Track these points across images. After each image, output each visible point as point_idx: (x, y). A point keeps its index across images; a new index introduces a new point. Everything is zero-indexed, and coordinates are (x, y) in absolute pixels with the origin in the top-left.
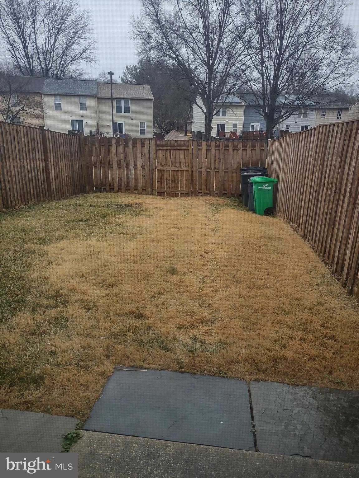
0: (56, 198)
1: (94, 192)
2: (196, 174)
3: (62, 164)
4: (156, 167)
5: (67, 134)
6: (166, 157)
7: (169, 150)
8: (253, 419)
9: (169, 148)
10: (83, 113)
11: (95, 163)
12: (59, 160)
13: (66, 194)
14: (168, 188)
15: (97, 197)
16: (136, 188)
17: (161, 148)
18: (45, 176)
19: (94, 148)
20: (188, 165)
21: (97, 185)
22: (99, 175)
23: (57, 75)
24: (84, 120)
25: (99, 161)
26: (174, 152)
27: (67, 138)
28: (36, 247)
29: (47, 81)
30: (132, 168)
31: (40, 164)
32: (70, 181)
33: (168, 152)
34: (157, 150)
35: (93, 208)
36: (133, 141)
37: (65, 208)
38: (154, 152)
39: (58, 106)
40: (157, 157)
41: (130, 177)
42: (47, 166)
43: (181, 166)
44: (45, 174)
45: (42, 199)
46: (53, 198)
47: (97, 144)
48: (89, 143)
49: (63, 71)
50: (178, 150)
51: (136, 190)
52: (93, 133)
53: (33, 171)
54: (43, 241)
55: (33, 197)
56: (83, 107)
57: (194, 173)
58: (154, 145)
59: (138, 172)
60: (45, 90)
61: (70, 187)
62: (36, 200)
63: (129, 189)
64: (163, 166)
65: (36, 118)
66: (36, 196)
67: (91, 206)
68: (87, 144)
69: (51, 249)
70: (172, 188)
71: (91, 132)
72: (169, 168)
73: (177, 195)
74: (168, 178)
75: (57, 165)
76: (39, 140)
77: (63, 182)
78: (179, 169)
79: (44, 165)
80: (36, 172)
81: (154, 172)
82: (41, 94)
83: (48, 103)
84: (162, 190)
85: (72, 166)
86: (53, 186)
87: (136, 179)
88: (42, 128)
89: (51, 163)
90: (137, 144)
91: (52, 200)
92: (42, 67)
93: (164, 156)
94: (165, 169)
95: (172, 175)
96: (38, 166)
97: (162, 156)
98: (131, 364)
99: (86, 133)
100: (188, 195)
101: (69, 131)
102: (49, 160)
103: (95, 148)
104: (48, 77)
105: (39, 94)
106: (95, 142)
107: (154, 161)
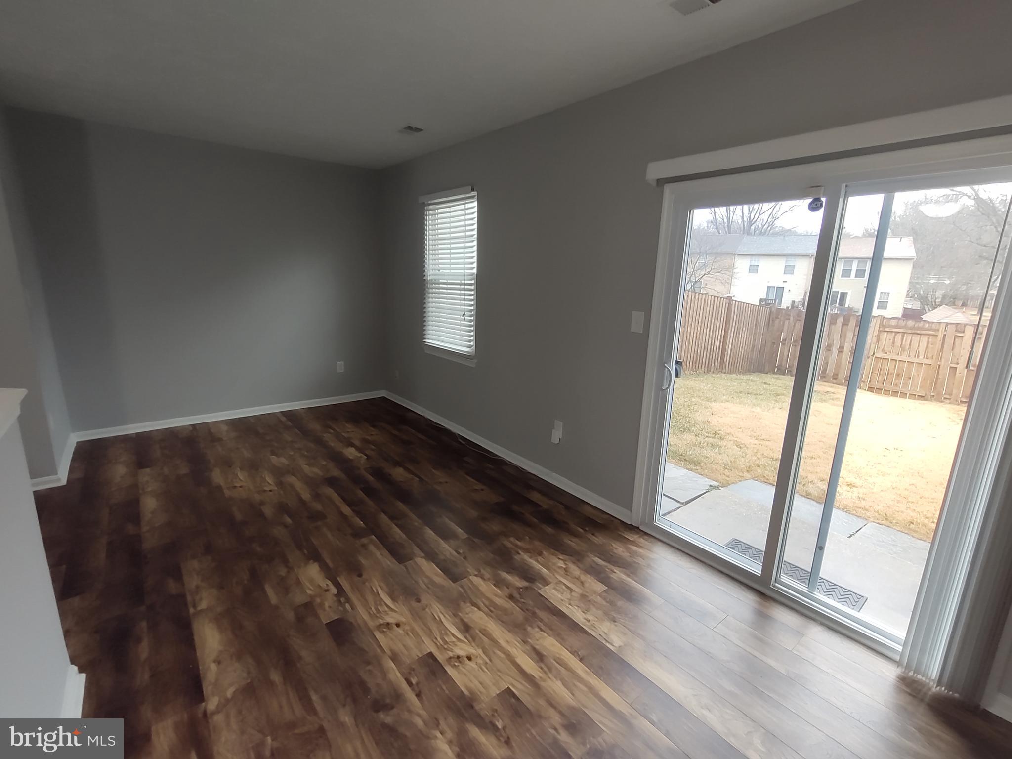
0: (727, 372)
1: (774, 373)
2: (945, 372)
3: (743, 336)
4: (874, 354)
5: (756, 306)
6: (894, 342)
7: (901, 334)
8: (857, 532)
9: (902, 330)
10: (787, 277)
11: (785, 340)
12: (741, 333)
13: (738, 370)
14: (890, 384)
15: (777, 378)
16: (835, 377)
17: (887, 329)
18: (721, 347)
19: (787, 322)
20: (933, 356)
21: (780, 365)
22: (786, 354)
23: (762, 230)
24: (787, 287)
25: (790, 337)
26: (909, 338)
27: (755, 310)
28: (703, 402)
29: (746, 238)
30: (835, 350)
31: (719, 335)
32: (748, 356)
33: (899, 336)
34: (880, 331)
35: (767, 386)
36: (844, 317)
37: (736, 381)
38: (876, 333)
39: (754, 269)
40: (878, 340)
41: (830, 361)
42: (725, 337)
43: (918, 356)
44: (722, 344)
45: (712, 370)
46: (724, 371)
47: (792, 318)
48: (781, 316)
49: (771, 225)
50: (918, 334)
51: (836, 379)
52: (796, 304)
53: (710, 340)
54: (708, 400)
55: (703, 366)
56: (789, 270)
57: (941, 368)
58: (878, 325)
59: (843, 356)
60: (742, 249)
61: (746, 363)
62: (706, 369)
63: (824, 377)
64: (886, 353)
65: (722, 283)
66: (706, 366)
67: (765, 383)
68: (779, 317)
69: (715, 406)
70: (896, 385)
71: (793, 302)
72: (895, 357)
73: (903, 395)
74: (892, 371)
75: (736, 337)
76: (724, 311)
77: (739, 355)
78: (915, 360)
79: (723, 336)
80: (713, 342)
81: (869, 360)
82: (735, 255)
83: (742, 265)
84: (876, 385)
85: (754, 341)
86: (727, 358)
87: (838, 364)
88: (730, 299)
89: (731, 334)
90: (849, 321)
91: (722, 373)
92: (743, 221)
93: (891, 341)
94: (889, 357)
95: (898, 367)
96: (716, 336)
97: (888, 340)
98: (766, 481)
99: (786, 303)
100: (922, 398)
101: (761, 300)
102: (730, 331)
103: (789, 322)
104: (749, 234)
105: (732, 254)
106: (790, 316)
107: (873, 346)
